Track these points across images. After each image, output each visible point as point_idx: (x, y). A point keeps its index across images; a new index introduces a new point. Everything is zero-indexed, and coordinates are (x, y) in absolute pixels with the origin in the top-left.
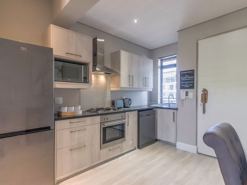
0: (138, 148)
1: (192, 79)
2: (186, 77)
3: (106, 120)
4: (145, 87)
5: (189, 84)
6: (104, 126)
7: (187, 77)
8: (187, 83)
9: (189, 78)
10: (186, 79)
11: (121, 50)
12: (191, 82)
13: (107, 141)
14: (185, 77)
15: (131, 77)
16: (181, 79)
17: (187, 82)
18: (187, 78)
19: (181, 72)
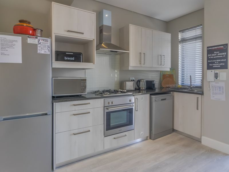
0: (150, 139)
1: (224, 56)
2: (215, 53)
3: (110, 104)
4: (161, 66)
5: (220, 62)
6: (108, 111)
7: (217, 53)
8: (217, 62)
9: (220, 55)
10: (215, 56)
11: (130, 24)
12: (222, 60)
13: (111, 127)
14: (213, 53)
15: (142, 55)
16: (208, 57)
17: (217, 60)
18: (217, 55)
19: (208, 47)
